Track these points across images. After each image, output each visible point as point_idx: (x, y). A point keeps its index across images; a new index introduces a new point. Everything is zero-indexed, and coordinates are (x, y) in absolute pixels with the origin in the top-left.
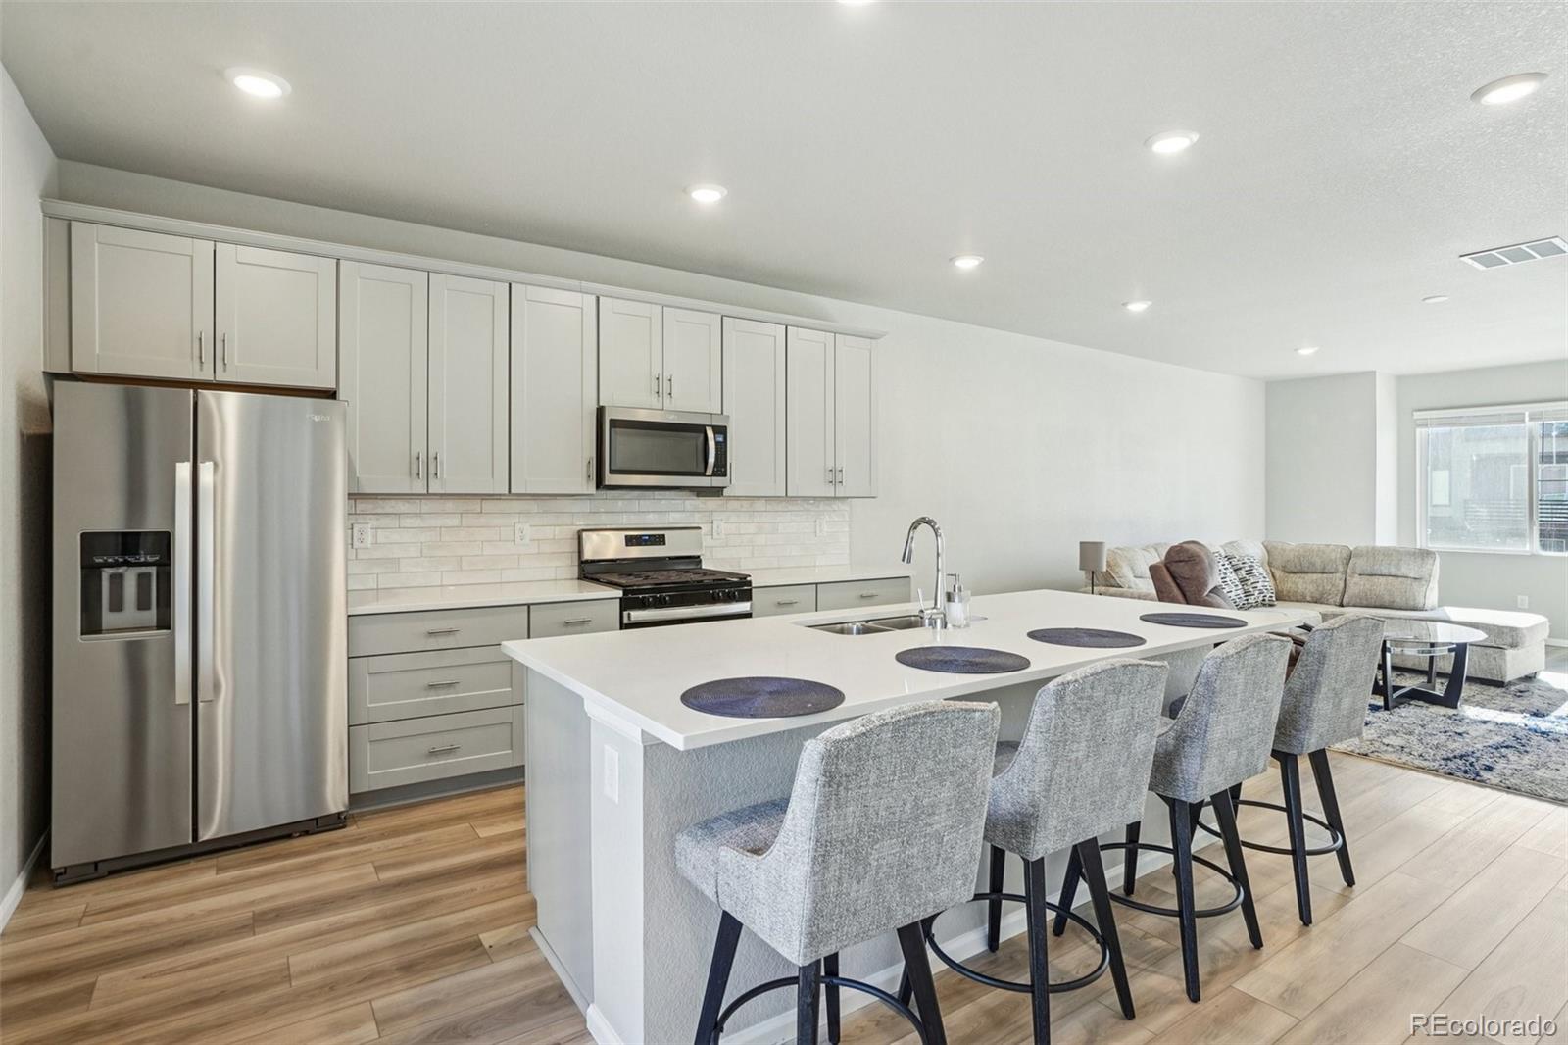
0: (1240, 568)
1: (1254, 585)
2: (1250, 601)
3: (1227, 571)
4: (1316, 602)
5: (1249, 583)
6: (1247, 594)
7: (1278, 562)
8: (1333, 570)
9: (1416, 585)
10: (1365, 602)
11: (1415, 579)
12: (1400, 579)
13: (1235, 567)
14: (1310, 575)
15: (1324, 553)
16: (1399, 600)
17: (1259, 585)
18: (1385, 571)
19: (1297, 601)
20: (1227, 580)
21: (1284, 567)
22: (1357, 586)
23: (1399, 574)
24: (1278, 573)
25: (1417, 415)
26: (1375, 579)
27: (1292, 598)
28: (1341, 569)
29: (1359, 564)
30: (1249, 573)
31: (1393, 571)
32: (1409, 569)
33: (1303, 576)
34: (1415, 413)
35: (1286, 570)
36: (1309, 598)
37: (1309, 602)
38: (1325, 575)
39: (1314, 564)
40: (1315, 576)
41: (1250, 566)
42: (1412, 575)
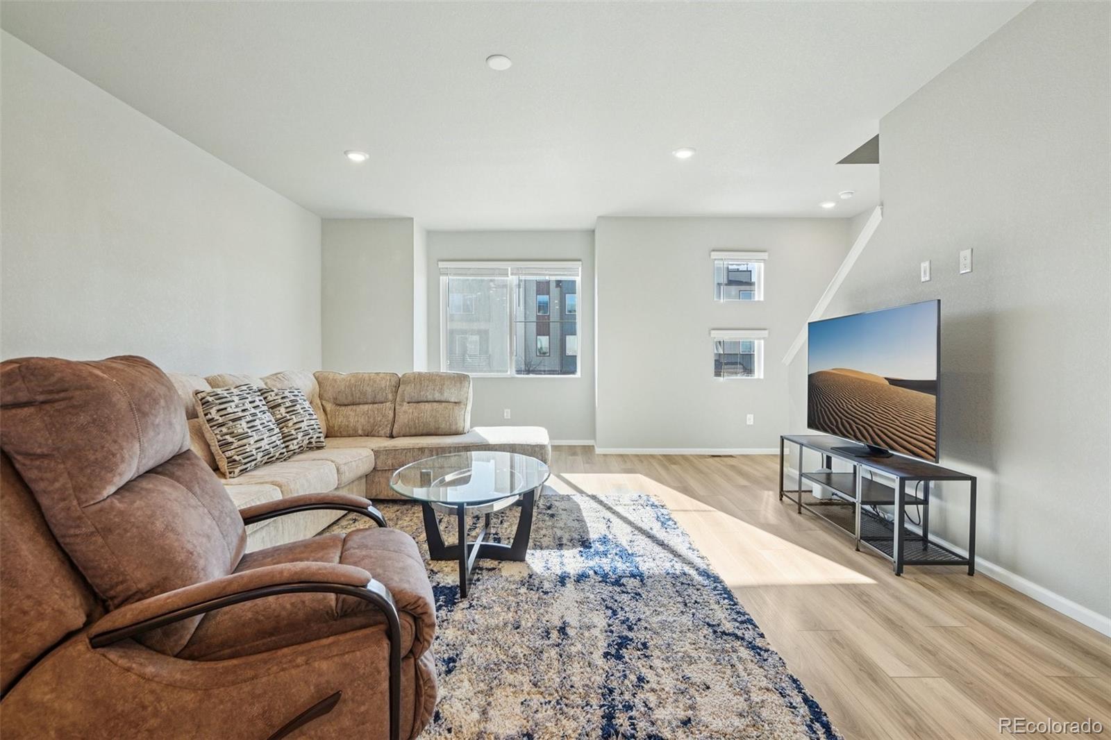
0: (279, 405)
1: (297, 426)
2: (291, 447)
3: (257, 411)
4: (368, 436)
5: (290, 423)
6: (286, 438)
7: (330, 394)
8: (383, 399)
9: (456, 408)
10: (413, 431)
11: (455, 403)
12: (444, 404)
13: (272, 404)
14: (361, 406)
15: (375, 382)
16: (444, 426)
17: (303, 425)
18: (430, 398)
19: (349, 436)
20: (257, 423)
21: (335, 399)
22: (407, 413)
23: (443, 399)
24: (329, 407)
25: (441, 265)
26: (422, 406)
27: (345, 433)
28: (390, 397)
29: (408, 391)
30: (291, 410)
31: (437, 396)
32: (451, 394)
33: (354, 407)
34: (439, 263)
35: (338, 402)
36: (360, 432)
37: (361, 436)
38: (376, 406)
39: (364, 394)
40: (366, 407)
41: (291, 401)
42: (453, 400)
